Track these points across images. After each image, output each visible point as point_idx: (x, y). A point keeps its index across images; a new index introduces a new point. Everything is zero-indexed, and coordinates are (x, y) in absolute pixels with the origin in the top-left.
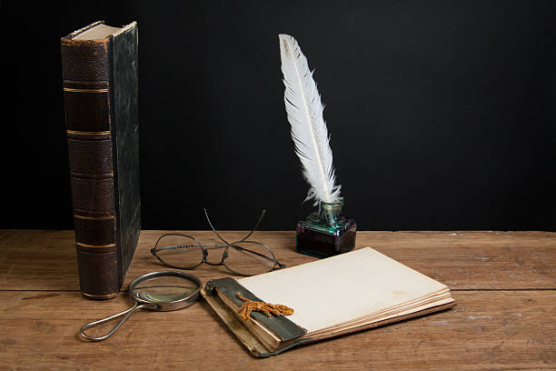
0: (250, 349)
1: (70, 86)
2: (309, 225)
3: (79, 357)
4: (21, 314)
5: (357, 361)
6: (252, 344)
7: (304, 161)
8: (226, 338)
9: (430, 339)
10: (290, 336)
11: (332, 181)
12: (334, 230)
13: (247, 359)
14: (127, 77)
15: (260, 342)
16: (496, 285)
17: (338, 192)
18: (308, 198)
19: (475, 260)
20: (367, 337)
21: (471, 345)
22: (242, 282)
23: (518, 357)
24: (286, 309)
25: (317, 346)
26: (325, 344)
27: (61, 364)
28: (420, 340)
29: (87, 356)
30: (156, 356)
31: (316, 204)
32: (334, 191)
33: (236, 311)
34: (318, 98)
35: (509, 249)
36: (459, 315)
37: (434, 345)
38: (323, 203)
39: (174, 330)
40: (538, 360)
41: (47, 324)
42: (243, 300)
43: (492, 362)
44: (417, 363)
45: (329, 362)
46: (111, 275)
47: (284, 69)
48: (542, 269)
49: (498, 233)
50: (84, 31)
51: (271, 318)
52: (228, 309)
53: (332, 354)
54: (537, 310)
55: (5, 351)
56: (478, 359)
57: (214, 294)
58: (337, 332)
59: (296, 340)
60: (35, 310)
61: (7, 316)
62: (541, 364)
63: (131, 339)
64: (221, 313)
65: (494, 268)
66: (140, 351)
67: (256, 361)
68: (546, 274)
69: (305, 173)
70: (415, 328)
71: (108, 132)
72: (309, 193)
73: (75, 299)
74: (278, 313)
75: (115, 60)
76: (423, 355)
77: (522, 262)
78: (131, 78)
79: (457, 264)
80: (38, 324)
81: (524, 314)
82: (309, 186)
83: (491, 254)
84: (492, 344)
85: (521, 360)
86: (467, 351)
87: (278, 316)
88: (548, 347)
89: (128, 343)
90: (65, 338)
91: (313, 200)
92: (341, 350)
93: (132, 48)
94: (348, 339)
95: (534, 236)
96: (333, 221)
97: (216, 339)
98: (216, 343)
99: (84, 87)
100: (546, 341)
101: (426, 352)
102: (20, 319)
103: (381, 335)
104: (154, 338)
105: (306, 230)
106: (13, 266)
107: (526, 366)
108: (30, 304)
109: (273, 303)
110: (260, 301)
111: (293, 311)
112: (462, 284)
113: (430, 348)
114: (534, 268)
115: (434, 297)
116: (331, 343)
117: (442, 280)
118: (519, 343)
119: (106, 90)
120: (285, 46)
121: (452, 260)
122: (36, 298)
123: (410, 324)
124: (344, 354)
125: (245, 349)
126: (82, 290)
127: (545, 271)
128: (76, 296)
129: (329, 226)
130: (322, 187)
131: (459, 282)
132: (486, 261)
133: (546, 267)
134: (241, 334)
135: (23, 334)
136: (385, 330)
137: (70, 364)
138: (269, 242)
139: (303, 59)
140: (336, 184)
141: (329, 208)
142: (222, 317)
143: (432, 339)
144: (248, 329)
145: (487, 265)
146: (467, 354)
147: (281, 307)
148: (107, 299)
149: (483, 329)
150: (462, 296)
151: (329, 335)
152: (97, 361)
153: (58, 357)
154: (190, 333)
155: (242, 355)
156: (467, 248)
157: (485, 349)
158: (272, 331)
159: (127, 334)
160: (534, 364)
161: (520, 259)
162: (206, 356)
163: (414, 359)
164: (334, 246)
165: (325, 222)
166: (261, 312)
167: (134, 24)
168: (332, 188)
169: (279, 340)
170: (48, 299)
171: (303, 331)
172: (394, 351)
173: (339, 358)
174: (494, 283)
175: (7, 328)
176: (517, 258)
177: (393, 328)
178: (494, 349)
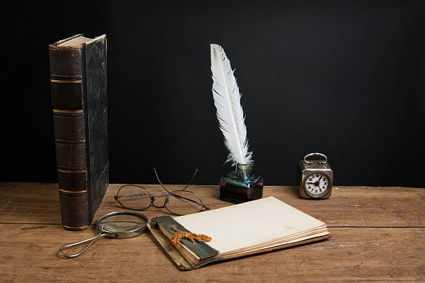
0: (178, 264)
1: (55, 78)
2: (228, 180)
3: (57, 268)
4: (19, 239)
5: (254, 274)
6: (179, 261)
7: (226, 134)
8: (163, 257)
9: (310, 260)
10: (207, 255)
11: (246, 149)
12: (247, 183)
13: (176, 271)
14: (98, 73)
15: (186, 260)
16: (363, 224)
17: (250, 156)
18: (228, 161)
19: (350, 207)
20: (263, 258)
21: (338, 264)
22: (177, 219)
23: (372, 273)
24: (207, 237)
25: (227, 263)
26: (233, 262)
27: (44, 273)
28: (302, 260)
29: (63, 267)
30: (111, 268)
31: (233, 165)
32: (247, 156)
33: (170, 238)
34: (237, 89)
35: (376, 199)
36: (333, 243)
37: (311, 264)
38: (238, 164)
39: (126, 251)
40: (386, 275)
41: (37, 246)
42: (176, 231)
43: (352, 276)
44: (297, 275)
45: (233, 274)
46: (83, 213)
47: (213, 68)
48: (399, 213)
49: (369, 188)
50: (67, 41)
51: (195, 243)
52: (166, 238)
53: (237, 268)
54: (391, 241)
55: (6, 263)
56: (343, 274)
57: (156, 227)
58: (241, 254)
59: (211, 259)
60: (29, 236)
61: (10, 240)
62: (388, 278)
63: (95, 256)
64: (160, 240)
65: (364, 212)
66: (100, 265)
67: (182, 273)
68: (402, 216)
69: (226, 142)
70: (299, 252)
71: (82, 111)
72: (229, 157)
73: (58, 230)
74: (200, 240)
75: (88, 61)
76: (302, 271)
77: (385, 208)
78: (100, 73)
79: (337, 209)
80: (31, 246)
81: (381, 244)
82: (228, 152)
83: (362, 203)
84: (354, 264)
85: (374, 275)
86: (335, 268)
87: (200, 242)
88: (395, 266)
89: (92, 259)
90: (49, 255)
91: (231, 162)
92: (243, 267)
93: (102, 53)
94: (250, 259)
95: (396, 190)
96: (246, 178)
97: (155, 257)
98: (155, 260)
99: (64, 79)
100: (395, 262)
101: (305, 268)
102: (18, 243)
103: (274, 256)
104: (112, 256)
105: (227, 184)
106: (17, 207)
107: (377, 279)
108: (25, 232)
109: (197, 234)
110: (188, 231)
111: (211, 238)
112: (338, 223)
113: (308, 266)
114: (394, 212)
115: (315, 230)
116: (237, 261)
117: (323, 220)
118: (374, 264)
119: (80, 81)
120: (215, 52)
121: (333, 206)
122: (31, 228)
123: (295, 249)
124: (245, 269)
125: (175, 264)
126: (63, 224)
127: (401, 214)
128: (59, 227)
129: (243, 181)
130: (238, 153)
131: (336, 221)
132: (359, 207)
133: (403, 212)
134: (173, 254)
135: (19, 252)
136: (277, 253)
137: (51, 272)
138: (200, 193)
139: (227, 61)
140: (249, 151)
141: (244, 168)
142: (161, 243)
143: (310, 259)
144: (178, 251)
145: (359, 210)
146: (335, 270)
147: (203, 236)
148: (80, 230)
149: (349, 253)
150: (337, 231)
151: (236, 255)
152: (69, 271)
153: (43, 268)
154: (137, 253)
155: (172, 268)
156: (345, 198)
157: (348, 267)
158: (194, 252)
159: (92, 253)
160: (383, 278)
161: (384, 206)
162: (146, 269)
163: (296, 273)
164: (246, 195)
165: (241, 178)
166: (188, 239)
167: (103, 36)
168: (246, 153)
169: (198, 258)
170: (39, 229)
171: (216, 252)
172: (282, 268)
173: (241, 272)
174: (362, 223)
175: (8, 248)
176: (381, 204)
177: (283, 252)
178: (355, 267)
